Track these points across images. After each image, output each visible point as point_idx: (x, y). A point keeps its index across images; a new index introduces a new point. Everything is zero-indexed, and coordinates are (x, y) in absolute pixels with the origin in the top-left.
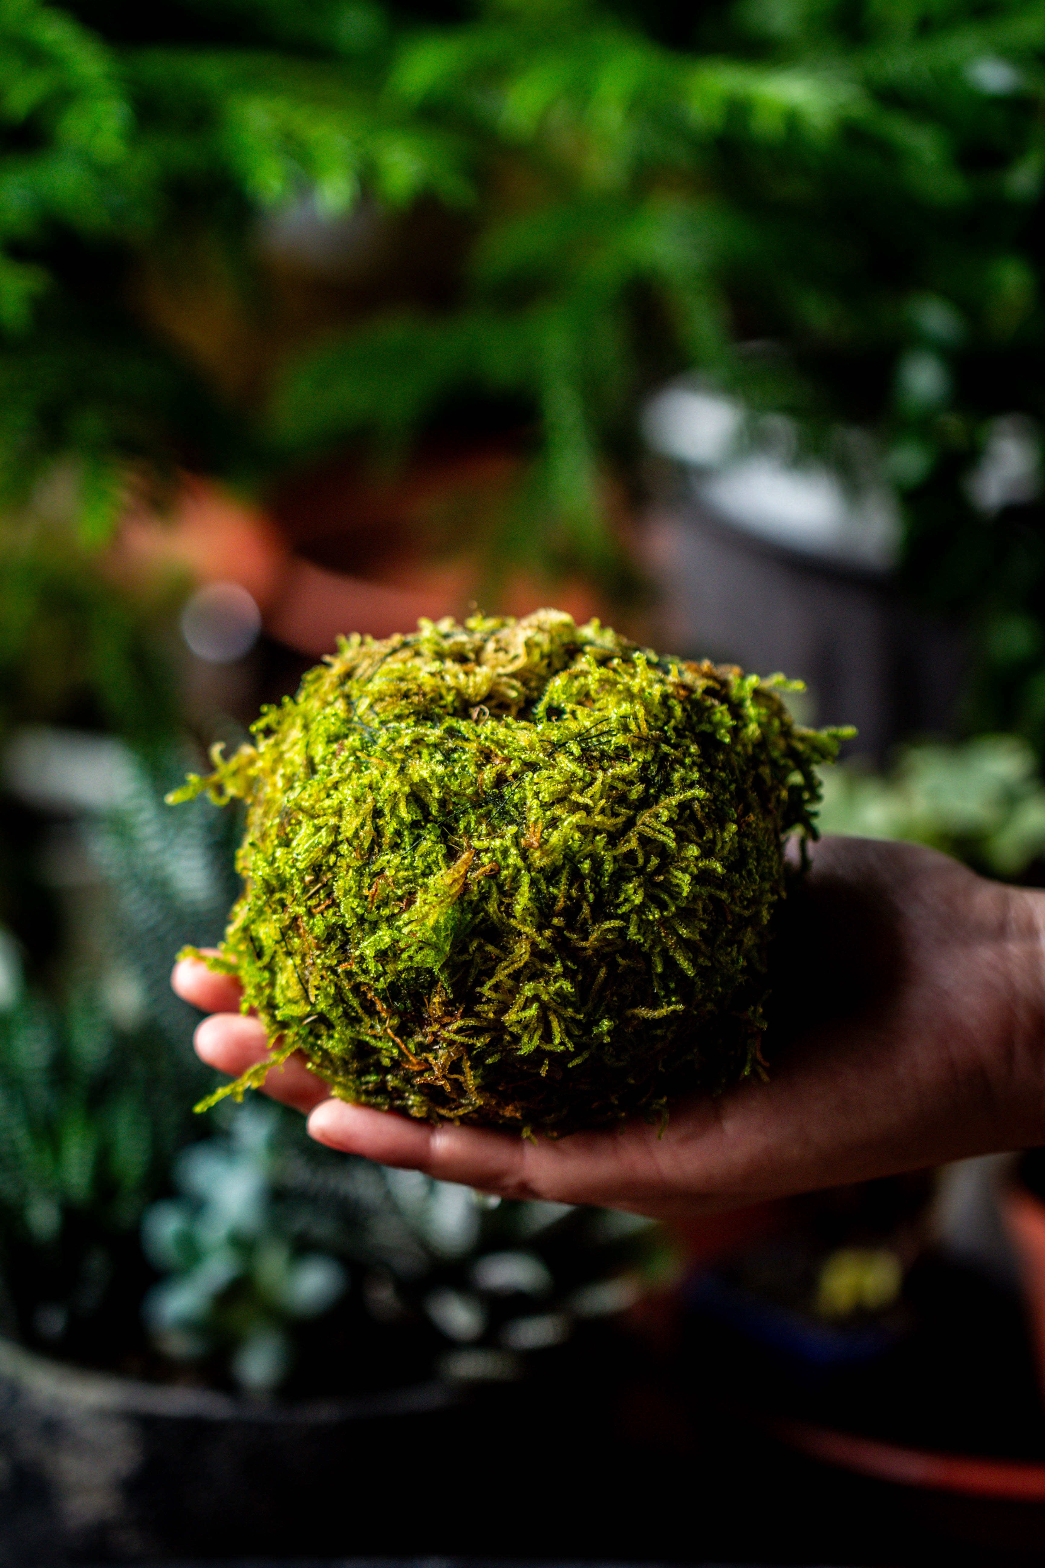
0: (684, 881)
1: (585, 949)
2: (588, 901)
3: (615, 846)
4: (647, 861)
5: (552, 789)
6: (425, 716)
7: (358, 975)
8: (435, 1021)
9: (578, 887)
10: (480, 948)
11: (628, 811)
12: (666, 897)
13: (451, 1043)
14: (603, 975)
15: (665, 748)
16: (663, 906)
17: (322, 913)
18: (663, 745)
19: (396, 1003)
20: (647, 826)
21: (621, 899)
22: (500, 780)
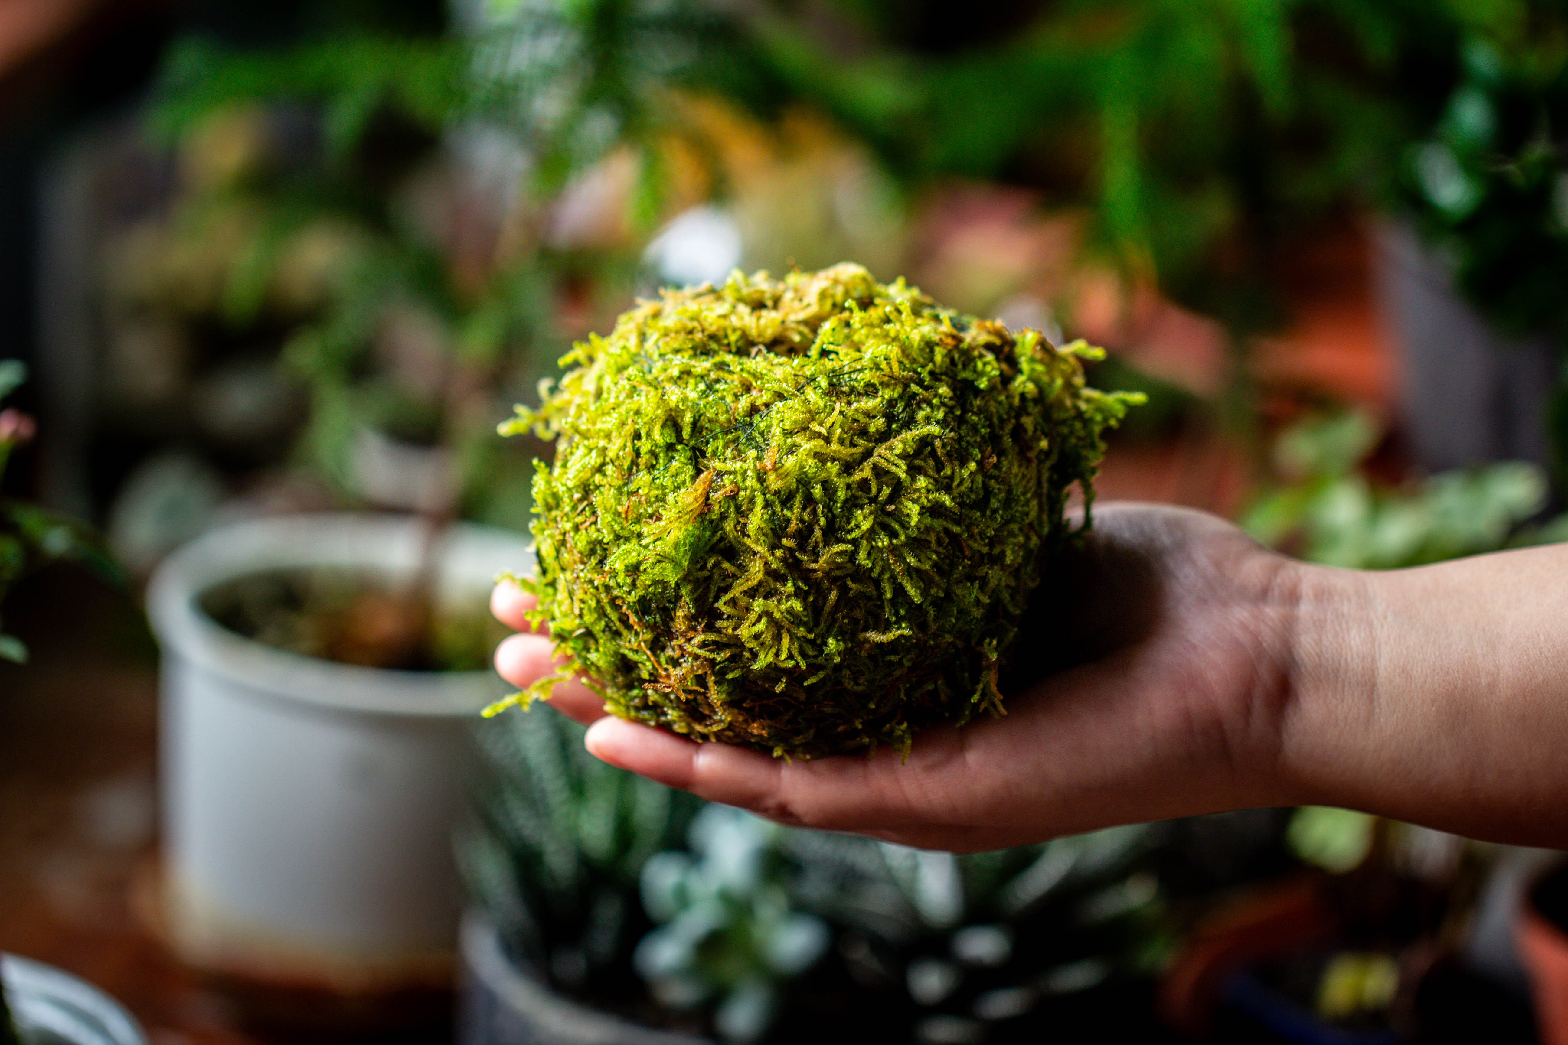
0: (913, 510)
1: (815, 571)
2: (819, 525)
3: (850, 474)
4: (879, 491)
5: (794, 418)
6: (702, 351)
7: (614, 589)
8: (681, 635)
9: (811, 511)
10: (717, 565)
11: (866, 443)
12: (896, 526)
13: (696, 657)
14: (833, 598)
15: (914, 388)
16: (893, 534)
17: (586, 529)
18: (912, 385)
19: (646, 617)
20: (883, 458)
21: (852, 524)
22: (754, 410)
